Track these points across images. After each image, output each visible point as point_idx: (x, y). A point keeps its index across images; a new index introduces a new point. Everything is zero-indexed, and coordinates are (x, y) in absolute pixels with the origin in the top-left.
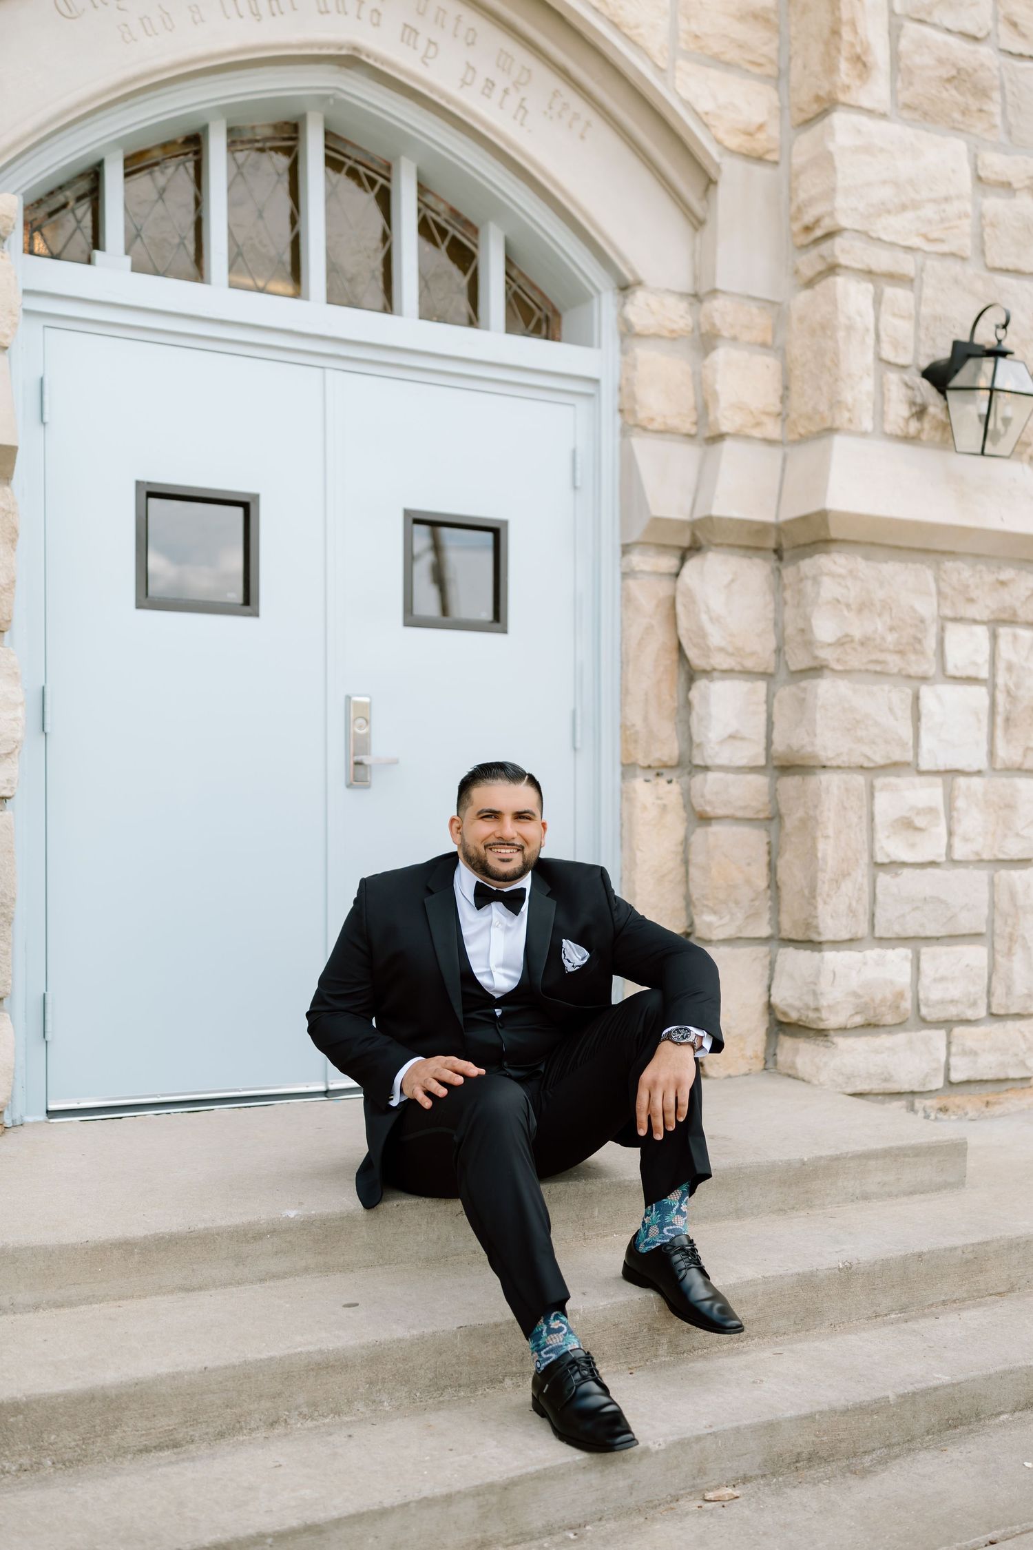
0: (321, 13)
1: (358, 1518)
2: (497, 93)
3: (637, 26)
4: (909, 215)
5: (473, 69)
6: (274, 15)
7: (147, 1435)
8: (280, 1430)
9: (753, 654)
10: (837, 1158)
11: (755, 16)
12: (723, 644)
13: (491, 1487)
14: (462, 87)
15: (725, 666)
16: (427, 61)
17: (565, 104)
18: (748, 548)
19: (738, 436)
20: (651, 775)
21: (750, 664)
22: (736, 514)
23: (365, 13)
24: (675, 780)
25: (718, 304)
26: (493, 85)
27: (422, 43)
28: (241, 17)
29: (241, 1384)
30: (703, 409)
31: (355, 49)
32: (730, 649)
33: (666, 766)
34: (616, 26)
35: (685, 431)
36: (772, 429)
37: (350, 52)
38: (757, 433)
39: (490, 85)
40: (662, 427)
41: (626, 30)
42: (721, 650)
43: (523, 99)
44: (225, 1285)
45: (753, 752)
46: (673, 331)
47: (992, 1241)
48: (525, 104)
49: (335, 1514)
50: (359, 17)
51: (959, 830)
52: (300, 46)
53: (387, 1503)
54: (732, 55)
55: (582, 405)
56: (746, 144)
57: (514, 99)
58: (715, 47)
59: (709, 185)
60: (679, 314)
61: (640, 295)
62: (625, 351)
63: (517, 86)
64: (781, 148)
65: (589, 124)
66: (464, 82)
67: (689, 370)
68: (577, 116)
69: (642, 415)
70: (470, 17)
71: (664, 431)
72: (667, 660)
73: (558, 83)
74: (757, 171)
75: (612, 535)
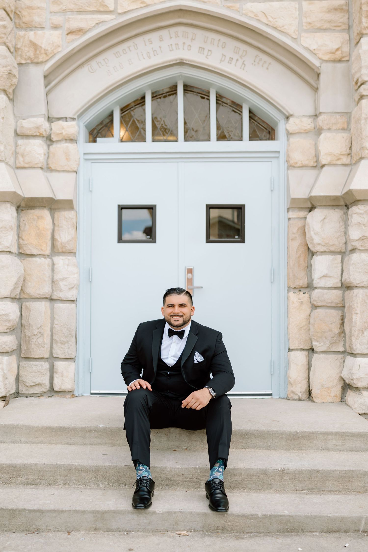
0: (171, 51)
1: (55, 511)
2: (234, 62)
3: (283, 26)
5: (225, 56)
6: (155, 56)
7: (28, 480)
8: (67, 486)
9: (333, 245)
10: (313, 433)
11: (336, 9)
12: (319, 242)
13: (98, 512)
14: (221, 62)
15: (322, 250)
16: (208, 57)
17: (260, 59)
18: (333, 206)
19: (330, 165)
20: (296, 291)
21: (332, 249)
22: (322, 194)
23: (186, 47)
24: (306, 293)
25: (321, 117)
26: (232, 59)
27: (206, 52)
28: (144, 59)
29: (55, 470)
30: (317, 156)
31: (181, 59)
32: (323, 244)
33: (302, 287)
34: (275, 28)
35: (311, 165)
36: (345, 160)
37: (180, 61)
38: (339, 162)
39: (231, 59)
40: (301, 165)
41: (279, 29)
42: (319, 244)
43: (244, 61)
44: (80, 445)
45: (335, 281)
46: (305, 130)
47: (355, 471)
48: (245, 63)
49: (48, 508)
50: (183, 49)
52: (163, 63)
53: (64, 509)
54: (326, 25)
55: (275, 161)
56: (332, 57)
57: (240, 61)
58: (318, 25)
59: (319, 75)
60: (308, 124)
61: (291, 120)
62: (288, 140)
63: (241, 57)
64: (350, 55)
65: (270, 64)
66: (221, 61)
67: (314, 143)
68: (265, 62)
69: (292, 162)
70: (223, 39)
71: (302, 167)
72: (303, 249)
73: (256, 52)
74: (339, 65)
75: (284, 206)
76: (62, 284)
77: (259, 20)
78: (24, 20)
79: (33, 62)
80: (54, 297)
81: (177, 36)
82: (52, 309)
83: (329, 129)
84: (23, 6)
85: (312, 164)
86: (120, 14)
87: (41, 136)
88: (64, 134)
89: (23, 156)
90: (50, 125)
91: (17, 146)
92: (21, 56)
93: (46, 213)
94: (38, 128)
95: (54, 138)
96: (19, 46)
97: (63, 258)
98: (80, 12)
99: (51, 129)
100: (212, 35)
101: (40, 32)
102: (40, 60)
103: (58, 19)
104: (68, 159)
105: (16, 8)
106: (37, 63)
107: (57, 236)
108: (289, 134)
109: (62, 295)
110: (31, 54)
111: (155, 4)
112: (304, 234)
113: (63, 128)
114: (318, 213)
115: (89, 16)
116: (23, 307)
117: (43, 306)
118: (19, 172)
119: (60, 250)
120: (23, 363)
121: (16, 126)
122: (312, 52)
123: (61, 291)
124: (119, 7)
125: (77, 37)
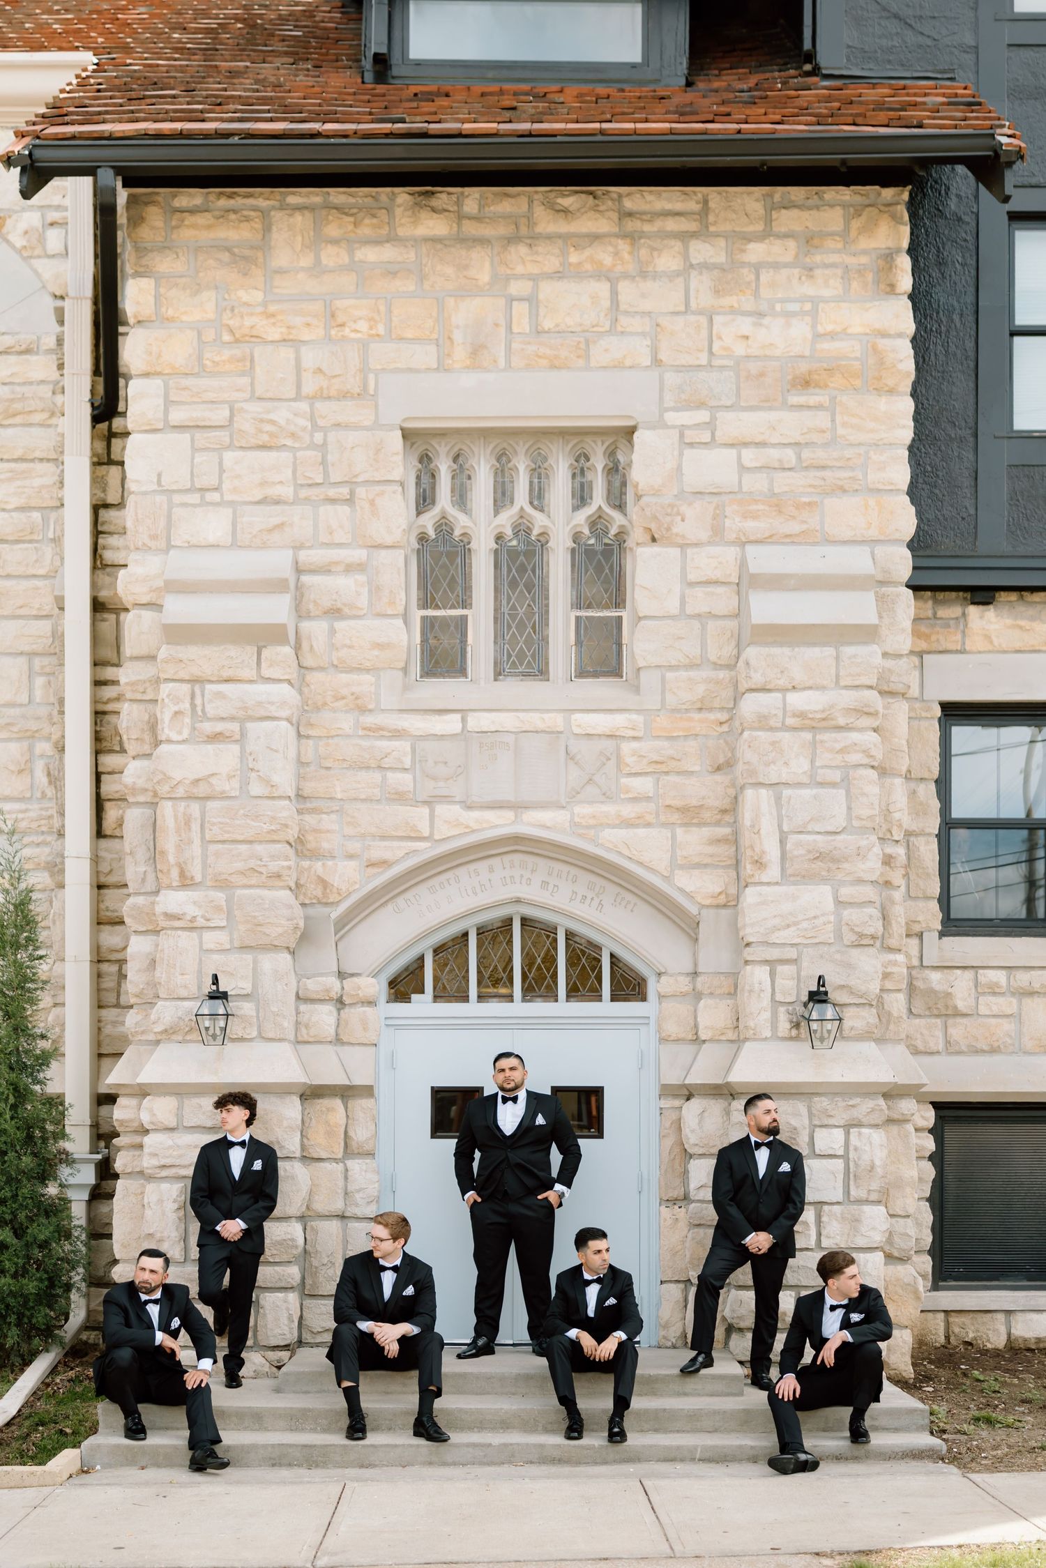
0: (504, 885)
2: (587, 902)
4: (793, 929)
5: (576, 893)
6: (484, 895)
12: (696, 1142)
14: (569, 902)
15: (700, 1153)
16: (553, 894)
17: (623, 897)
18: (715, 1094)
19: (711, 1040)
20: (669, 1204)
22: (699, 1082)
23: (524, 881)
24: (683, 1207)
25: (700, 979)
26: (586, 897)
27: (550, 888)
28: (468, 896)
30: (696, 1028)
31: (518, 898)
32: (701, 1145)
33: (676, 1200)
34: (641, 864)
35: (687, 1040)
36: (730, 1035)
37: (516, 900)
38: (723, 1038)
39: (584, 897)
40: (675, 1038)
41: (646, 864)
42: (696, 1145)
43: (601, 900)
46: (681, 992)
48: (602, 902)
50: (521, 885)
51: (824, 1232)
52: (494, 903)
54: (707, 860)
55: (638, 1030)
56: (715, 902)
57: (596, 901)
58: (696, 860)
59: (698, 923)
60: (684, 984)
61: (663, 978)
62: (660, 1003)
63: (597, 895)
64: (738, 898)
65: (635, 904)
66: (571, 900)
67: (693, 1009)
68: (629, 902)
69: (663, 1035)
70: (574, 871)
71: (677, 1040)
72: (677, 1150)
73: (618, 889)
74: (723, 912)
75: (654, 1091)
76: (357, 1196)
77: (620, 853)
78: (309, 846)
79: (320, 903)
80: (347, 1214)
81: (512, 866)
82: (345, 1230)
83: (711, 994)
84: (307, 828)
85: (690, 1037)
86: (436, 841)
87: (331, 999)
88: (361, 995)
89: (307, 1026)
90: (342, 982)
91: (298, 1013)
92: (305, 894)
93: (337, 1103)
94: (328, 991)
95: (347, 1000)
96: (302, 882)
97: (360, 1161)
98: (383, 838)
99: (343, 988)
100: (557, 866)
101: (330, 863)
102: (331, 900)
103: (354, 846)
104: (365, 1029)
105: (300, 831)
106: (326, 904)
107: (351, 1133)
108: (661, 997)
109: (359, 1212)
110: (319, 892)
111: (483, 829)
112: (680, 1129)
113: (359, 988)
114: (695, 1105)
115: (395, 844)
116: (308, 1228)
117: (335, 1225)
118: (299, 1047)
119: (356, 1151)
120: (307, 1302)
121: (298, 987)
122: (689, 896)
123: (357, 1205)
124: (435, 832)
125: (380, 870)
